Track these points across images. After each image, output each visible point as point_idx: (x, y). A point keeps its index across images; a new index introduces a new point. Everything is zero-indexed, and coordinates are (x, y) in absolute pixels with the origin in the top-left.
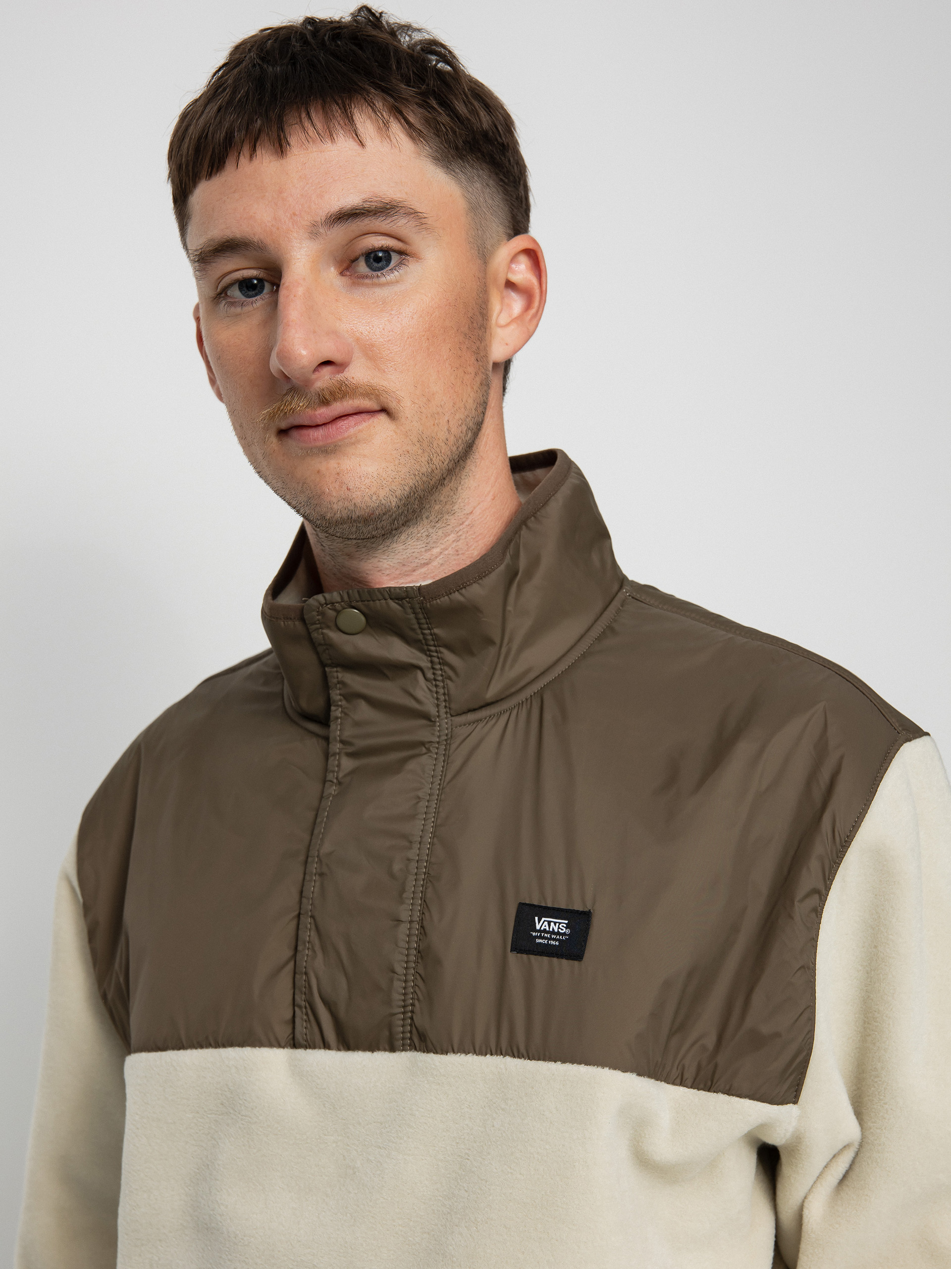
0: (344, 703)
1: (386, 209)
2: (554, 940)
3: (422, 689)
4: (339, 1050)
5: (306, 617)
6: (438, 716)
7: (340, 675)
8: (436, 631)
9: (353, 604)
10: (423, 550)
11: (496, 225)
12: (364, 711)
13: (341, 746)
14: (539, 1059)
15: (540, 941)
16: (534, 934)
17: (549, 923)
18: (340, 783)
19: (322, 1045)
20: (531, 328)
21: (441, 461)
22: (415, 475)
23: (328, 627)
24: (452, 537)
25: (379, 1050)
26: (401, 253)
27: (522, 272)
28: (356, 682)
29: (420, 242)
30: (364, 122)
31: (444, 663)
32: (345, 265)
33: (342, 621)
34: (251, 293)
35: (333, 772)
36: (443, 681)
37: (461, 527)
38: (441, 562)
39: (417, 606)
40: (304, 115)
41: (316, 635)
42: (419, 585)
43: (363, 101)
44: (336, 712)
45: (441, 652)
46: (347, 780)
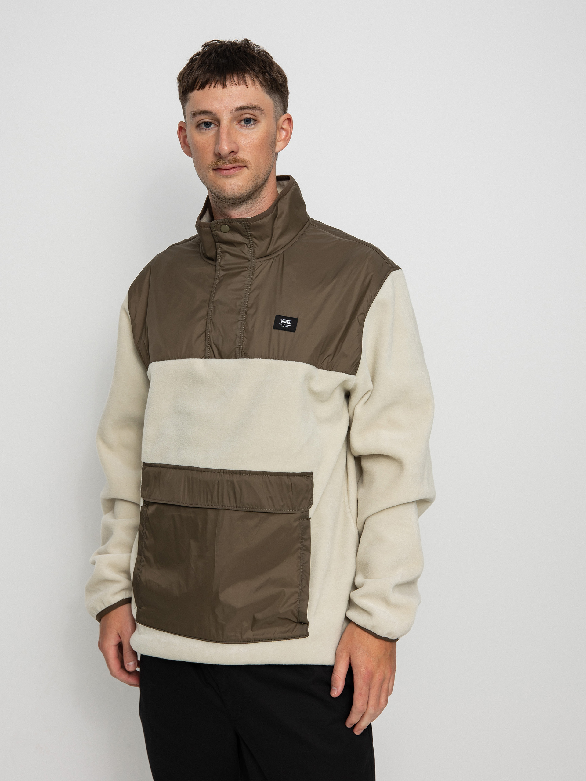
0: (221, 254)
1: (254, 108)
2: (286, 326)
3: (246, 250)
4: (219, 359)
5: (211, 227)
6: (251, 259)
7: (220, 245)
8: (251, 232)
9: (226, 223)
10: (249, 208)
11: (281, 112)
12: (228, 256)
13: (220, 267)
14: (281, 360)
15: (282, 326)
16: (280, 324)
17: (285, 321)
18: (219, 279)
19: (214, 357)
20: (287, 143)
21: (260, 183)
22: (252, 187)
23: (218, 230)
24: (258, 204)
25: (232, 358)
26: (255, 120)
27: (285, 126)
28: (225, 247)
29: (260, 117)
30: (248, 80)
31: (253, 242)
32: (238, 122)
33: (222, 228)
34: (207, 126)
35: (217, 275)
36: (253, 248)
37: (261, 202)
38: (254, 212)
39: (246, 225)
40: (231, 77)
41: (214, 232)
42: (247, 218)
43: (248, 74)
44: (219, 257)
45: (253, 239)
46: (222, 278)
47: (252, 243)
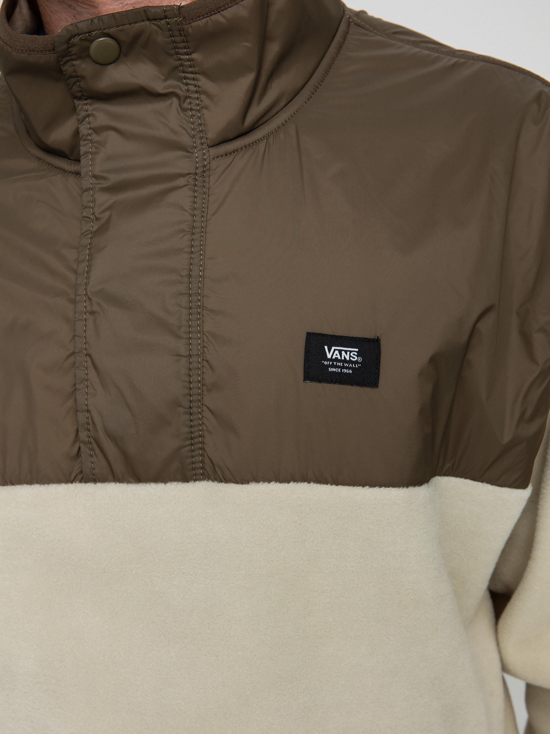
0: (94, 137)
2: (346, 368)
4: (130, 482)
5: (58, 50)
6: (195, 148)
7: (89, 107)
8: (193, 57)
9: (106, 31)
13: (95, 181)
15: (333, 370)
16: (326, 363)
17: (340, 351)
18: (97, 220)
19: (112, 478)
23: (80, 58)
25: (171, 481)
31: (200, 90)
35: (89, 208)
36: (199, 111)
39: (176, 28)
41: (67, 67)
42: (178, 4)
44: (86, 147)
45: (197, 80)
46: (107, 214)
47: (196, 92)
